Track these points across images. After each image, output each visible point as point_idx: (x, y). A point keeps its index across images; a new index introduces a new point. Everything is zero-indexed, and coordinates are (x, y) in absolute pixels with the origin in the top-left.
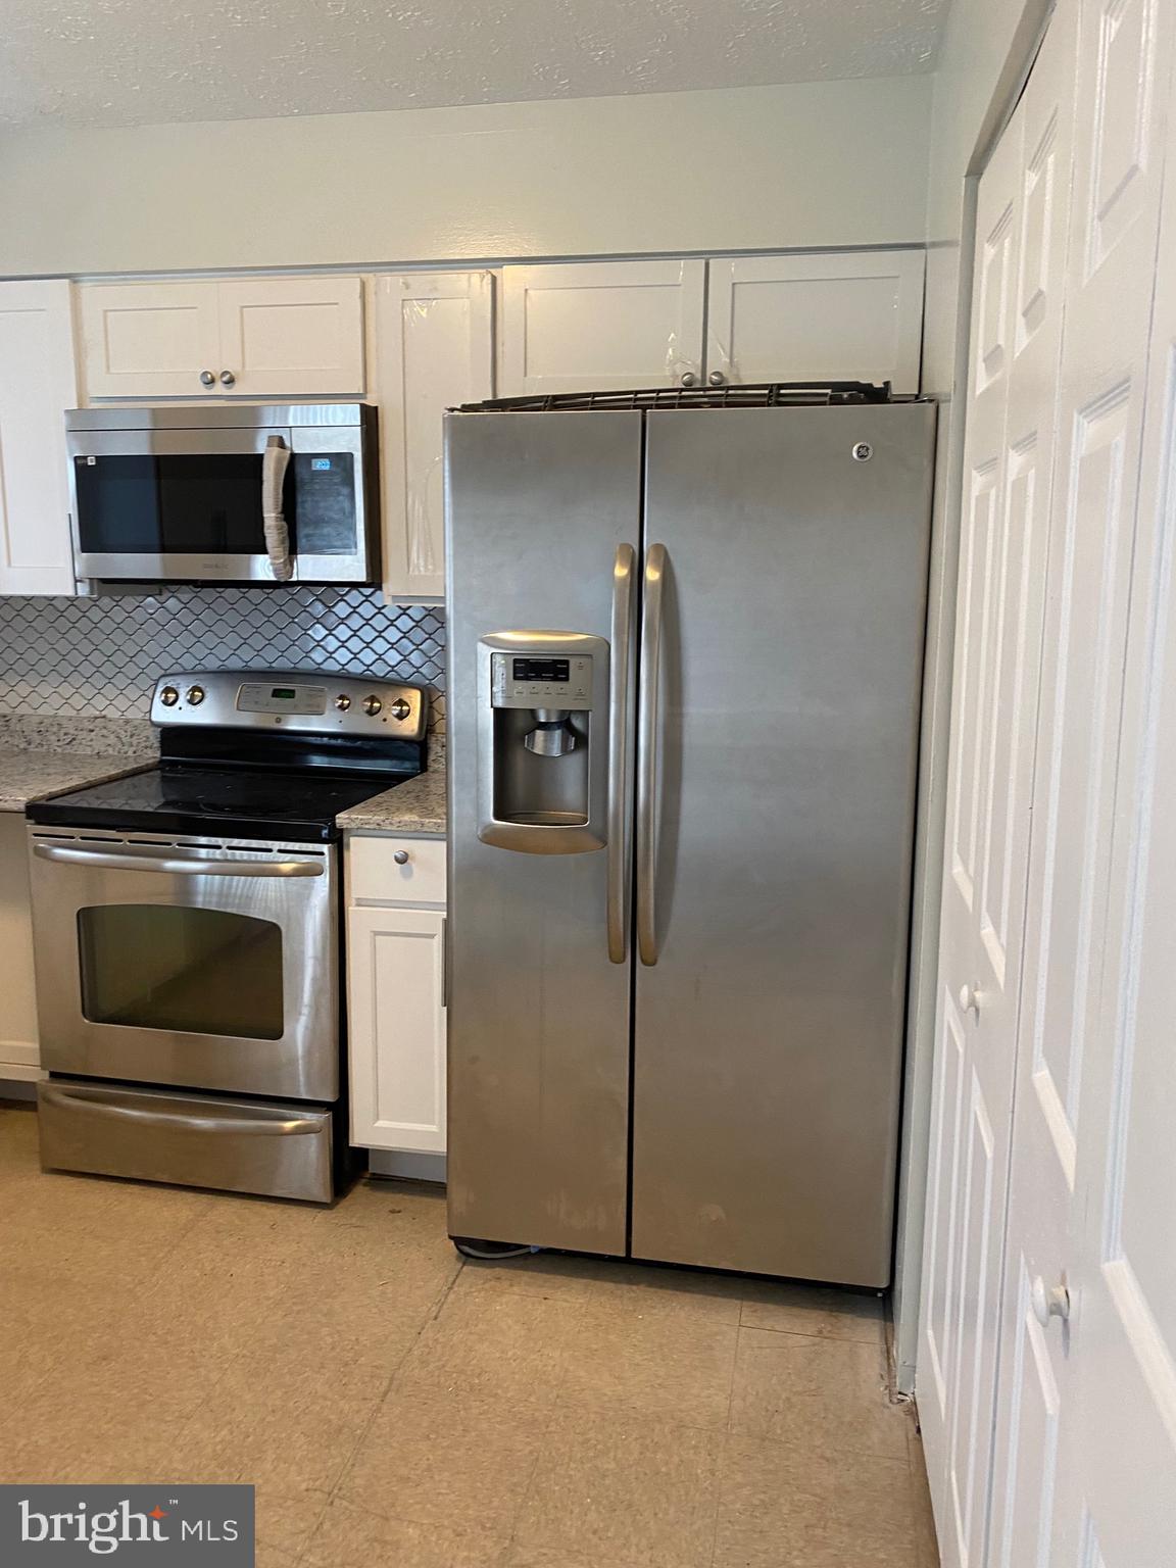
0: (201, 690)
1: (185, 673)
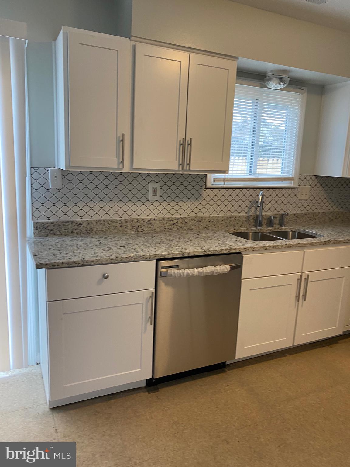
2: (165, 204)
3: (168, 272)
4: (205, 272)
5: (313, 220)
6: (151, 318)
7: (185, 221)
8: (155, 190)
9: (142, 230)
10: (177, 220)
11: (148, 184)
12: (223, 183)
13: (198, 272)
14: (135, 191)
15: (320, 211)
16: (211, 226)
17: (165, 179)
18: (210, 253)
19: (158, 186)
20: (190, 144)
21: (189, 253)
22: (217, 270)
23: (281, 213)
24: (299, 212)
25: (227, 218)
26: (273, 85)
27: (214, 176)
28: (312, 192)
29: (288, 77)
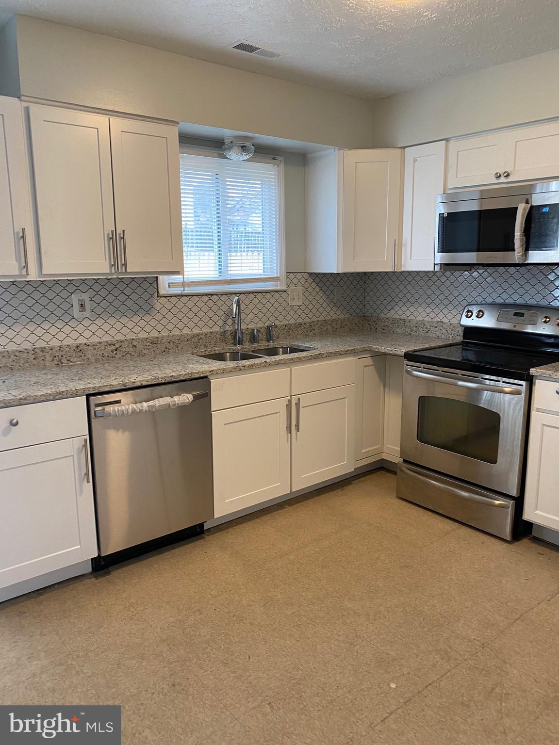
0: (483, 312)
1: (477, 304)
2: (99, 322)
3: (106, 409)
4: (157, 405)
5: (311, 331)
6: (87, 474)
7: (133, 344)
8: (83, 303)
9: (68, 360)
10: (121, 344)
11: (71, 295)
12: (182, 289)
13: (148, 406)
14: (51, 307)
15: (319, 319)
16: (173, 348)
17: (97, 287)
18: (163, 381)
19: (86, 297)
20: (123, 238)
21: (134, 382)
22: (175, 401)
23: (266, 325)
24: (292, 321)
25: (194, 336)
26: (235, 156)
27: (168, 280)
28: (307, 294)
29: (253, 145)
